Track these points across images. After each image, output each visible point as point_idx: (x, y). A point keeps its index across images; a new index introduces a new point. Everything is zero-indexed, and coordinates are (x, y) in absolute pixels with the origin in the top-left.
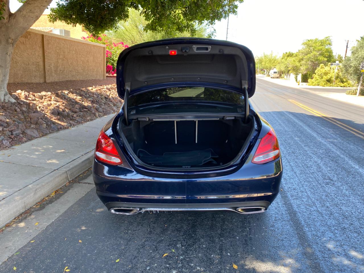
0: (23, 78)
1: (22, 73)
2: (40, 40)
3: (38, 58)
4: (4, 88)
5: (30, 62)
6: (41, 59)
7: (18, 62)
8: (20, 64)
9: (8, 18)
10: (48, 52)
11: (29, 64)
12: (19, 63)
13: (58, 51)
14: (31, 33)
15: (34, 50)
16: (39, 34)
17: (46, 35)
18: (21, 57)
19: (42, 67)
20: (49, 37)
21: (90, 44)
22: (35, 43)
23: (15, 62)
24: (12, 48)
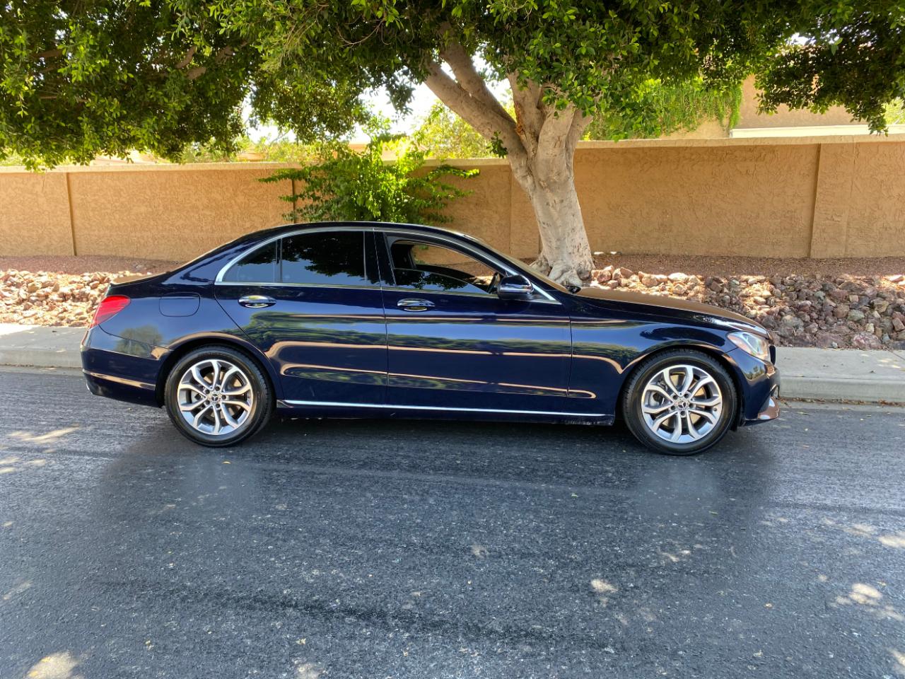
0: (733, 246)
1: (733, 235)
3: (794, 202)
4: (562, 260)
5: (761, 213)
7: (726, 214)
8: (730, 218)
11: (758, 216)
12: (728, 215)
14: (776, 149)
15: (782, 185)
17: (829, 144)
18: (735, 203)
19: (804, 222)
22: (790, 167)
23: (717, 213)
24: (550, 193)
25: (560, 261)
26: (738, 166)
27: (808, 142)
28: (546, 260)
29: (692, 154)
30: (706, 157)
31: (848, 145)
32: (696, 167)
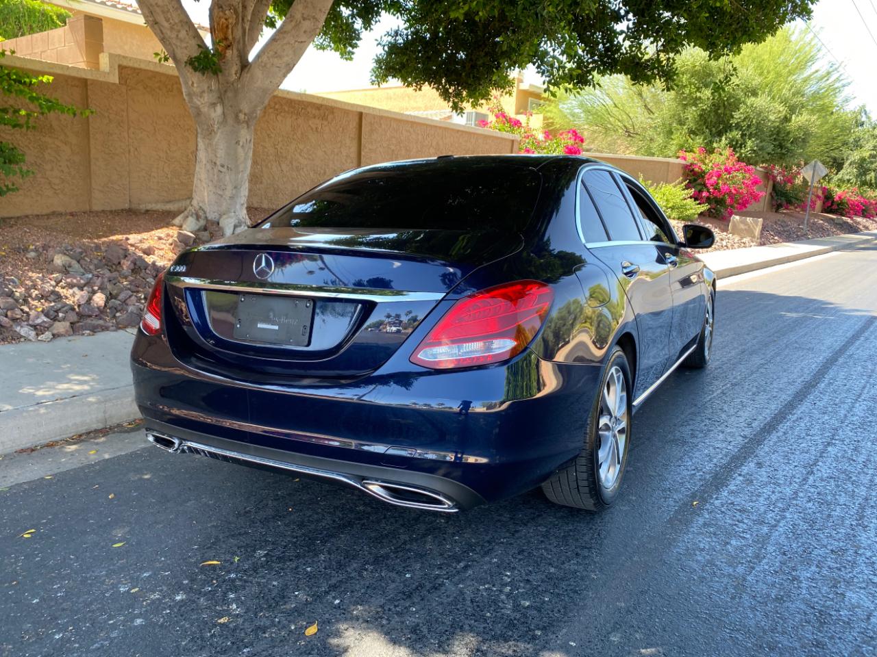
2: (353, 124)
3: (347, 162)
4: (235, 212)
5: (327, 170)
6: (352, 163)
7: (303, 169)
9: (239, 72)
10: (370, 149)
11: (325, 173)
12: (305, 170)
13: (393, 147)
14: (335, 111)
15: (339, 145)
16: (352, 111)
17: (366, 114)
18: (309, 159)
20: (374, 118)
21: (474, 134)
22: (343, 129)
24: (246, 131)
25: (233, 214)
26: (310, 123)
27: (354, 109)
28: (205, 213)
29: (276, 104)
30: (287, 109)
31: (378, 116)
32: (279, 118)
